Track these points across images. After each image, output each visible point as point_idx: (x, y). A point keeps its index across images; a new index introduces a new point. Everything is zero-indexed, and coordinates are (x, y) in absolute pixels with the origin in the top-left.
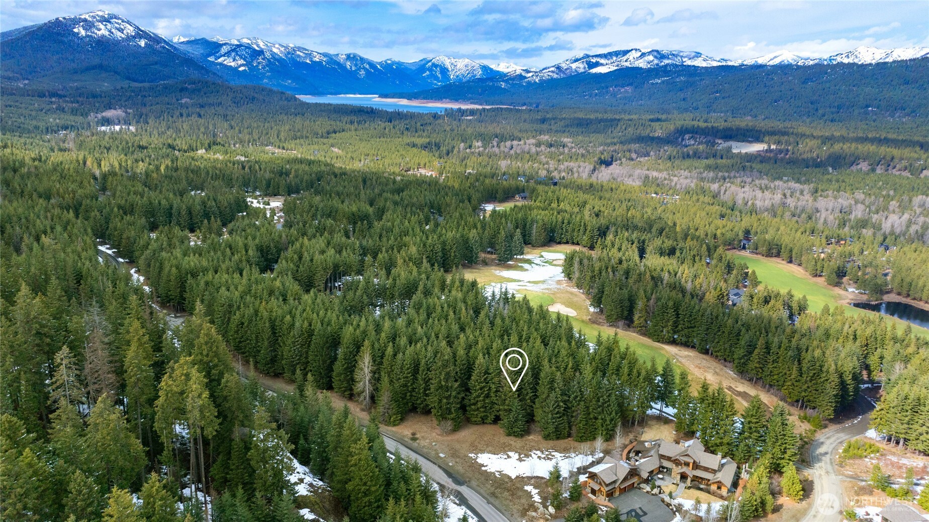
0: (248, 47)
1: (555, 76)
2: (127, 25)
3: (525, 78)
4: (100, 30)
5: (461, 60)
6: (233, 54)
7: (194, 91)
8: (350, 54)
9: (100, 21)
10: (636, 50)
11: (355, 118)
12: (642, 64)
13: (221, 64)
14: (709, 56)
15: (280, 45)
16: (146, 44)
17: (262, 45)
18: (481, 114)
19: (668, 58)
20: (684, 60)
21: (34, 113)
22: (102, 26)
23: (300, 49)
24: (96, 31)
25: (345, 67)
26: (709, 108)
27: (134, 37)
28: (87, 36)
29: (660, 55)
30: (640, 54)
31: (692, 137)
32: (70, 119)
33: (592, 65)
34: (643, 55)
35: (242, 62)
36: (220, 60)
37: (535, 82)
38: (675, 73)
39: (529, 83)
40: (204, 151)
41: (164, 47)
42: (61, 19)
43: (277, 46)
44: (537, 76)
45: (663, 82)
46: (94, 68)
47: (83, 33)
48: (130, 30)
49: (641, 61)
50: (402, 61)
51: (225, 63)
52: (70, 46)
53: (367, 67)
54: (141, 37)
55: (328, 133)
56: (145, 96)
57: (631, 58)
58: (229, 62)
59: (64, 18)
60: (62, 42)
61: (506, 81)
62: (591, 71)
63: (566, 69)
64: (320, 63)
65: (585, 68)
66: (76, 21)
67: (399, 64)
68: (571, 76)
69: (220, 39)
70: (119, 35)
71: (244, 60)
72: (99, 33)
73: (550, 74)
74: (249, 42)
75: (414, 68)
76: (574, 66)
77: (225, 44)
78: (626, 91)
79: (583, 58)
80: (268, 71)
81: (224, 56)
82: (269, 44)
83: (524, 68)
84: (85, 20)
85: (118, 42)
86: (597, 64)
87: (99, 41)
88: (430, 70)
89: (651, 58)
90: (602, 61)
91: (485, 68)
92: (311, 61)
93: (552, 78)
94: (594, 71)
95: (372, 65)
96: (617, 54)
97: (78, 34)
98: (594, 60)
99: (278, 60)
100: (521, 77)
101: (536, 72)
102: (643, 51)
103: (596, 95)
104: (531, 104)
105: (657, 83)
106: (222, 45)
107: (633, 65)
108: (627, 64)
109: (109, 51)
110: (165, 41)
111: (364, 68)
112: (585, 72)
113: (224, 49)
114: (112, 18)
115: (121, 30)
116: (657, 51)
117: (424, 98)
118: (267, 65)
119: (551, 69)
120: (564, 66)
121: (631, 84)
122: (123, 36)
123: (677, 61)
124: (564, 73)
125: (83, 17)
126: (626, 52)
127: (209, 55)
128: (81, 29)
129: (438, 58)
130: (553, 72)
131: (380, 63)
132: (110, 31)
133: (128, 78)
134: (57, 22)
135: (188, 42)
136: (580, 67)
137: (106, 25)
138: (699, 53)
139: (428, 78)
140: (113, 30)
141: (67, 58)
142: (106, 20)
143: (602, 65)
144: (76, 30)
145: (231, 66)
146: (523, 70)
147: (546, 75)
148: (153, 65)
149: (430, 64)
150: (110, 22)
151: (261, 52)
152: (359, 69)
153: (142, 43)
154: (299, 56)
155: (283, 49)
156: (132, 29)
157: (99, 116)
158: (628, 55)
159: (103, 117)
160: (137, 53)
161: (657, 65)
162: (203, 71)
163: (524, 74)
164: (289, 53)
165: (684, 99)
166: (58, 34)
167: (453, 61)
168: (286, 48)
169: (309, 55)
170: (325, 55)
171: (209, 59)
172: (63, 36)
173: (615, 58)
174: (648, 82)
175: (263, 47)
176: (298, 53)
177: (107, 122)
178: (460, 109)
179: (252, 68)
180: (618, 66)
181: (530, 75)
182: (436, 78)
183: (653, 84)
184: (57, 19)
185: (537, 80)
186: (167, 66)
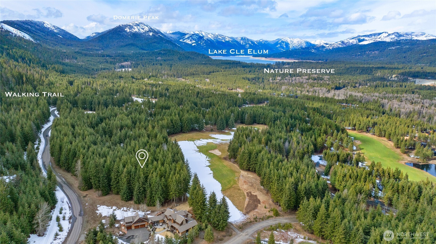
0: (197, 35)
1: (341, 46)
2: (146, 27)
3: (325, 47)
4: (135, 29)
5: (296, 39)
6: (190, 38)
7: (164, 54)
8: (243, 37)
9: (136, 26)
10: (385, 32)
11: (228, 66)
12: (388, 40)
13: (185, 43)
14: (430, 34)
15: (211, 34)
16: (152, 34)
17: (204, 34)
18: (292, 64)
19: (404, 36)
20: (413, 37)
21: (95, 63)
22: (136, 28)
23: (220, 35)
24: (133, 30)
25: (240, 43)
26: (417, 61)
27: (148, 32)
28: (130, 32)
29: (399, 35)
30: (387, 34)
31: (397, 76)
32: (108, 65)
33: (360, 41)
34: (389, 35)
35: (194, 41)
36: (185, 41)
37: (330, 49)
38: (404, 43)
39: (327, 50)
40: (147, 79)
41: (159, 36)
42: (121, 25)
43: (210, 34)
44: (331, 46)
45: (396, 48)
46: (129, 45)
47: (128, 30)
48: (147, 29)
49: (388, 38)
50: (268, 40)
51: (187, 42)
52: (123, 36)
53: (250, 43)
54: (151, 32)
55: (210, 72)
56: (143, 56)
57: (382, 37)
58: (189, 42)
59: (122, 25)
60: (120, 35)
61: (315, 49)
62: (359, 43)
63: (347, 43)
64: (228, 41)
65: (357, 42)
66: (126, 26)
67: (266, 41)
68: (349, 46)
69: (186, 32)
70: (142, 31)
71: (195, 41)
72: (134, 30)
73: (338, 45)
74: (198, 33)
75: (273, 43)
76: (351, 41)
77: (187, 34)
78: (375, 53)
79: (357, 37)
80: (205, 46)
81: (187, 39)
82: (207, 34)
83: (325, 42)
84: (130, 25)
85: (142, 34)
86: (363, 40)
87: (134, 33)
88: (280, 44)
89: (393, 36)
90: (366, 38)
91: (307, 43)
92: (225, 41)
93: (339, 47)
94: (361, 43)
95: (252, 42)
96: (375, 35)
97: (126, 31)
98: (362, 38)
99: (210, 41)
100: (323, 47)
101: (330, 44)
102: (389, 33)
103: (359, 55)
104: (323, 60)
105: (393, 49)
106: (186, 34)
107: (383, 40)
108: (380, 40)
109: (137, 38)
110: (161, 33)
111: (249, 44)
112: (356, 44)
113: (187, 36)
114: (140, 24)
115: (143, 29)
116: (397, 33)
117: (273, 57)
118: (205, 43)
119: (338, 43)
120: (346, 41)
121: (378, 50)
122: (144, 31)
123: (409, 37)
124: (345, 44)
125: (129, 24)
126: (380, 34)
127: (180, 39)
128: (128, 29)
129: (284, 38)
130: (339, 44)
131: (256, 41)
132: (139, 30)
133: (142, 49)
134: (119, 27)
135: (173, 33)
136: (355, 41)
137: (137, 27)
138: (424, 33)
139: (279, 48)
140: (140, 29)
141: (121, 41)
142: (137, 25)
143: (366, 40)
144: (126, 30)
145: (189, 43)
146: (325, 43)
147: (336, 46)
148: (153, 43)
149: (280, 41)
150: (139, 26)
151: (203, 37)
152: (246, 44)
153: (151, 34)
154: (219, 39)
155: (212, 36)
156: (147, 28)
157: (120, 64)
158: (380, 36)
159: (121, 65)
160: (148, 38)
161: (396, 40)
162: (174, 46)
163: (324, 45)
164: (215, 37)
165: (404, 57)
166: (119, 31)
167: (292, 39)
168: (214, 35)
169: (224, 38)
170: (231, 38)
171: (180, 40)
172: (121, 32)
173: (373, 37)
174: (387, 49)
175: (204, 35)
176: (219, 37)
177: (123, 67)
178: (283, 62)
179: (198, 44)
180: (374, 41)
181: (328, 46)
182: (283, 48)
183: (390, 49)
184: (120, 25)
185: (331, 48)
186: (159, 43)
